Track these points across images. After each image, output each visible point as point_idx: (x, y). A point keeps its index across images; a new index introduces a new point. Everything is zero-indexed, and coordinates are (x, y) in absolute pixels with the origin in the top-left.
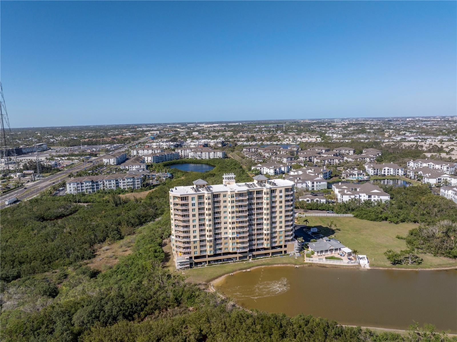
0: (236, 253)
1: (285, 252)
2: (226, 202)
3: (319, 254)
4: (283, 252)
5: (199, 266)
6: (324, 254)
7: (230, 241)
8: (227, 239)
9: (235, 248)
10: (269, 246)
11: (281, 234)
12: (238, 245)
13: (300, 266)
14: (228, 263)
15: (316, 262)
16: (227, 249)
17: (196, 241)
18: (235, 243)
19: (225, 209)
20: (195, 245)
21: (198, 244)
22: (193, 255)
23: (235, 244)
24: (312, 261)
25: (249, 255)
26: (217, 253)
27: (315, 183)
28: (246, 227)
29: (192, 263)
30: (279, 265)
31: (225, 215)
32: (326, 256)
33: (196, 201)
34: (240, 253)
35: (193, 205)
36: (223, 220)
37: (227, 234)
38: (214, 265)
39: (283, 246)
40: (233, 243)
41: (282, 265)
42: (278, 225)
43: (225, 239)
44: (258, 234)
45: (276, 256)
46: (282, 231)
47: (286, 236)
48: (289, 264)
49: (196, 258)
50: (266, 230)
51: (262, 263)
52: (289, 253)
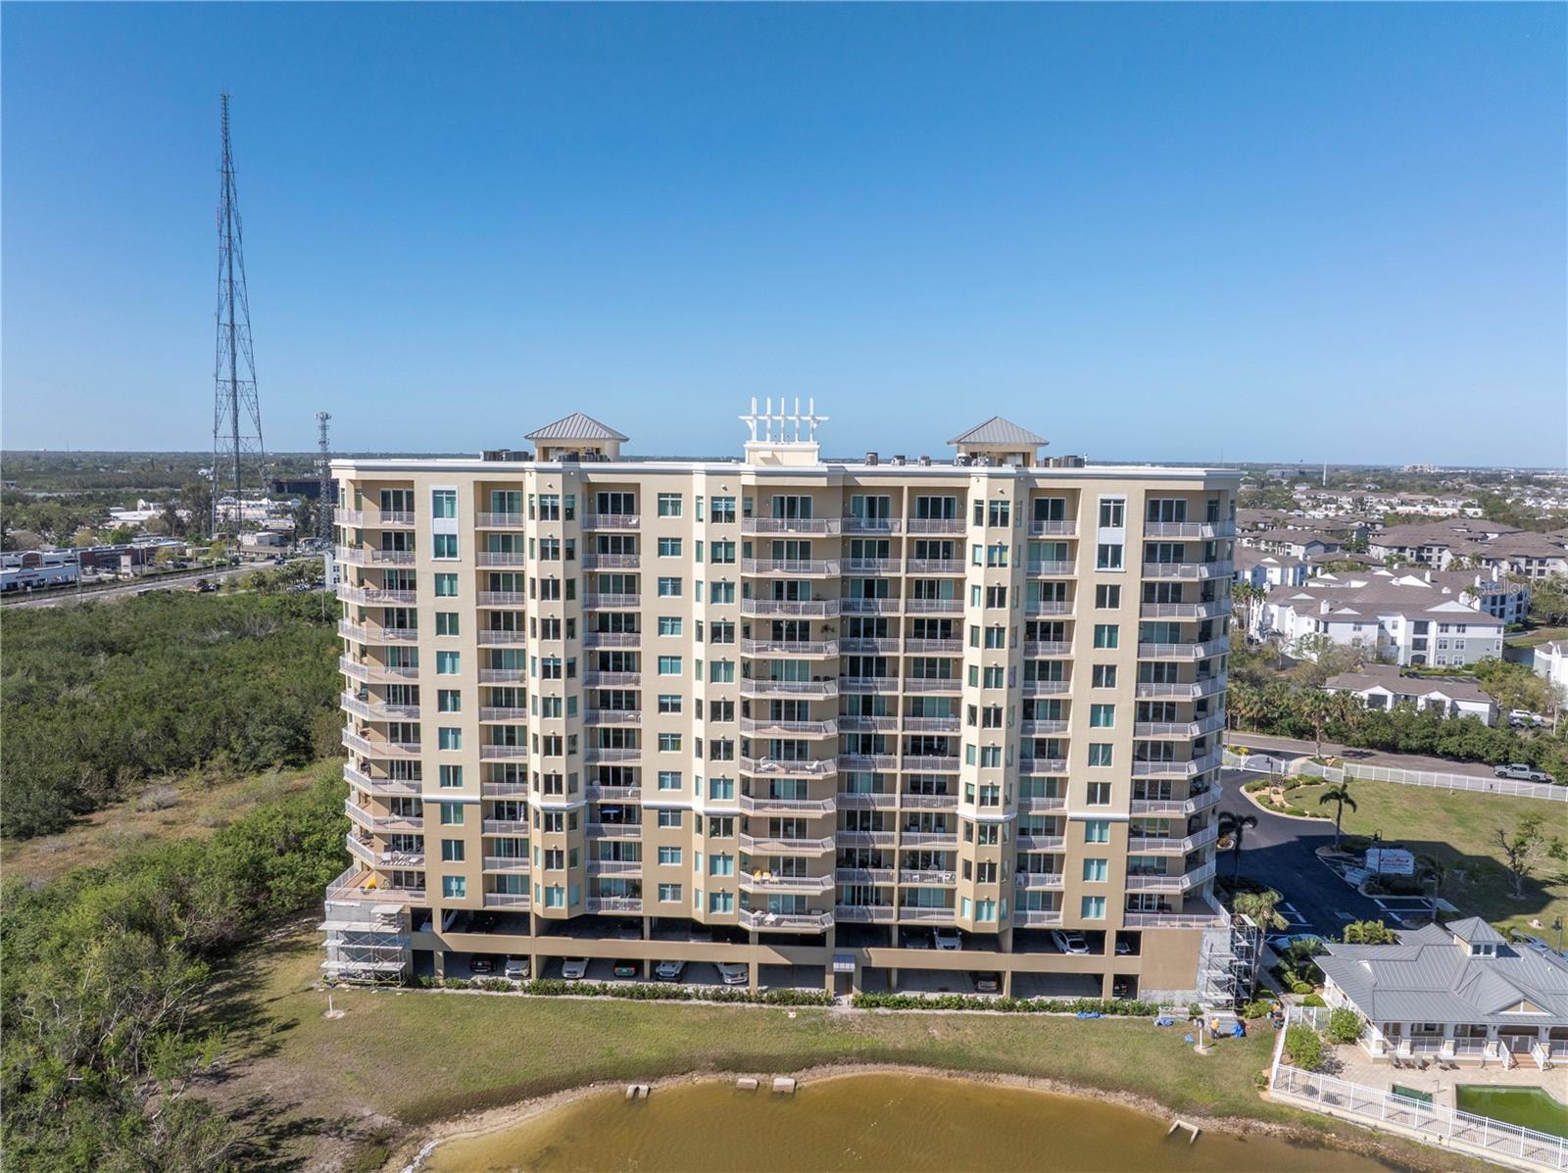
0: (737, 935)
1: (1126, 984)
2: (676, 551)
3: (1403, 1051)
4: (1108, 984)
5: (475, 986)
6: (1446, 1051)
7: (699, 842)
8: (677, 822)
9: (727, 896)
10: (991, 923)
11: (1094, 849)
12: (757, 877)
13: (1212, 1125)
14: (676, 995)
15: (1365, 1119)
16: (676, 896)
17: (459, 806)
18: (727, 858)
19: (668, 605)
20: (453, 830)
21: (469, 829)
22: (433, 899)
23: (733, 865)
24: (1330, 1099)
25: (836, 966)
26: (602, 912)
27: (1433, 627)
28: (821, 751)
29: (430, 954)
30: (1043, 1087)
31: (668, 644)
32: (1468, 1077)
33: (462, 524)
34: (766, 939)
35: (445, 546)
36: (650, 684)
37: (676, 784)
38: (574, 991)
39: (1110, 941)
40: (713, 859)
41: (1066, 1092)
42: (1076, 770)
43: (662, 821)
44: (913, 822)
45: (1043, 1007)
46: (1104, 823)
47: (1135, 868)
48: (1129, 1088)
49: (461, 921)
50: (976, 794)
51: (917, 1040)
52: (1158, 996)
